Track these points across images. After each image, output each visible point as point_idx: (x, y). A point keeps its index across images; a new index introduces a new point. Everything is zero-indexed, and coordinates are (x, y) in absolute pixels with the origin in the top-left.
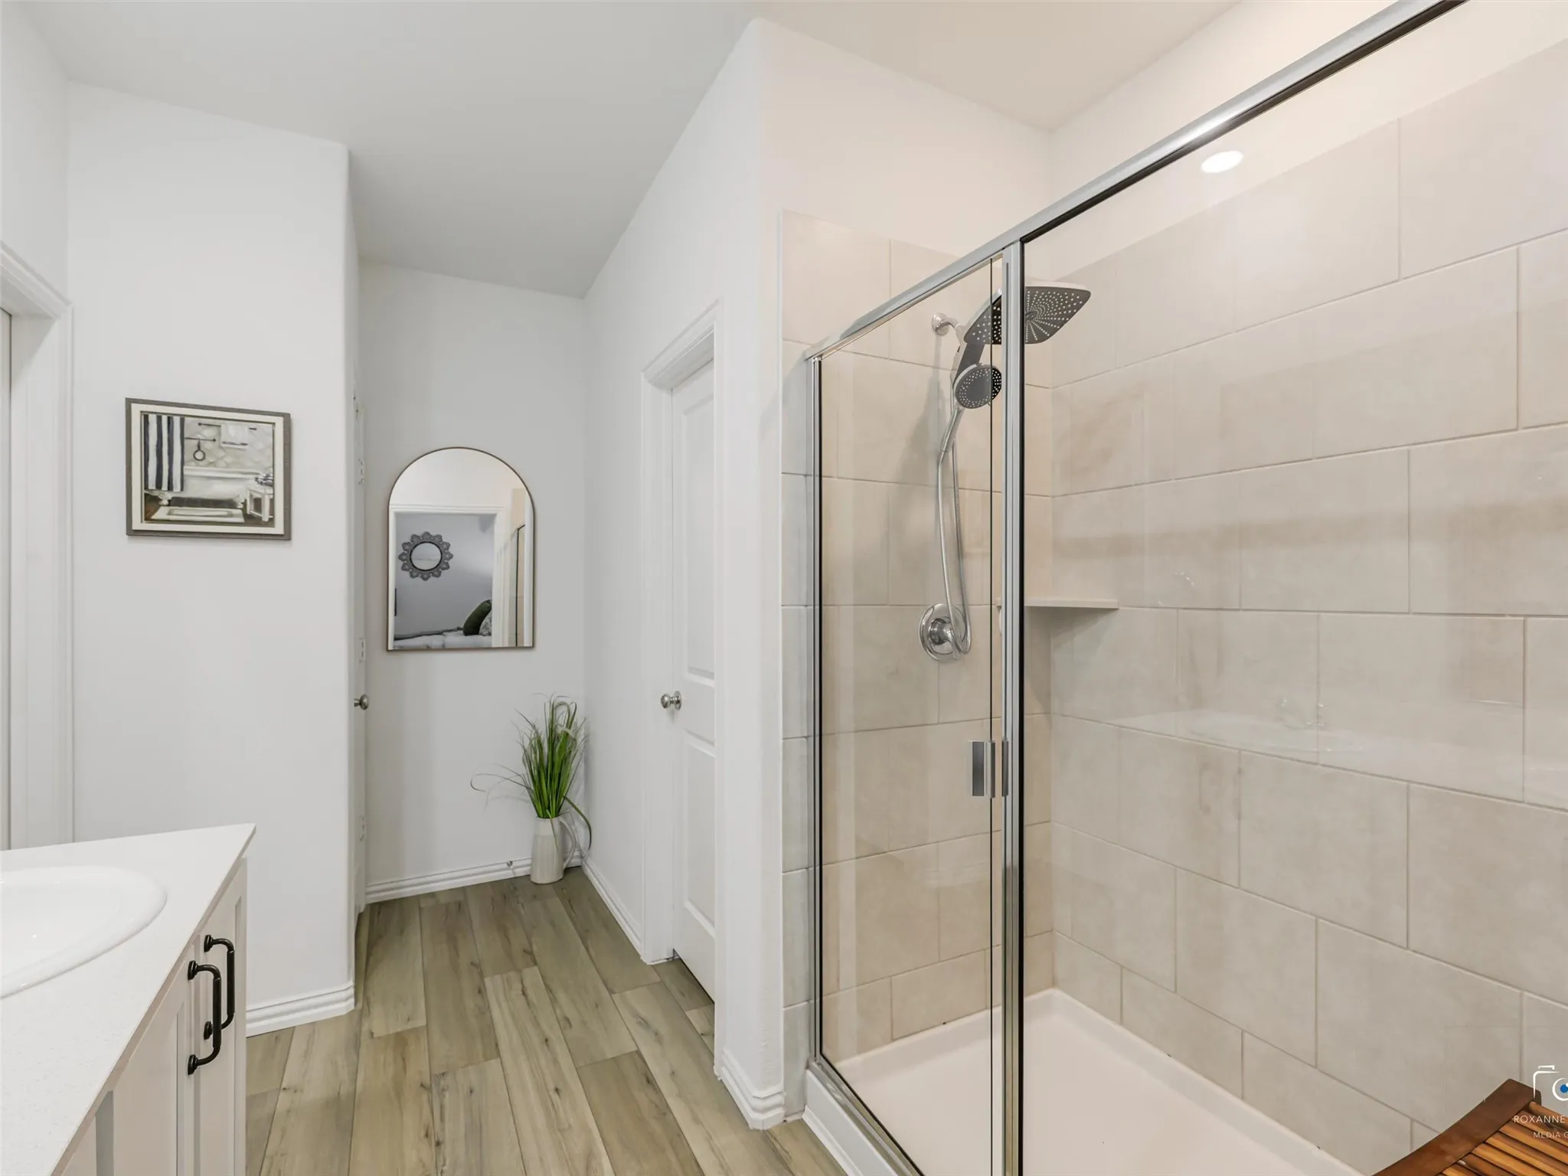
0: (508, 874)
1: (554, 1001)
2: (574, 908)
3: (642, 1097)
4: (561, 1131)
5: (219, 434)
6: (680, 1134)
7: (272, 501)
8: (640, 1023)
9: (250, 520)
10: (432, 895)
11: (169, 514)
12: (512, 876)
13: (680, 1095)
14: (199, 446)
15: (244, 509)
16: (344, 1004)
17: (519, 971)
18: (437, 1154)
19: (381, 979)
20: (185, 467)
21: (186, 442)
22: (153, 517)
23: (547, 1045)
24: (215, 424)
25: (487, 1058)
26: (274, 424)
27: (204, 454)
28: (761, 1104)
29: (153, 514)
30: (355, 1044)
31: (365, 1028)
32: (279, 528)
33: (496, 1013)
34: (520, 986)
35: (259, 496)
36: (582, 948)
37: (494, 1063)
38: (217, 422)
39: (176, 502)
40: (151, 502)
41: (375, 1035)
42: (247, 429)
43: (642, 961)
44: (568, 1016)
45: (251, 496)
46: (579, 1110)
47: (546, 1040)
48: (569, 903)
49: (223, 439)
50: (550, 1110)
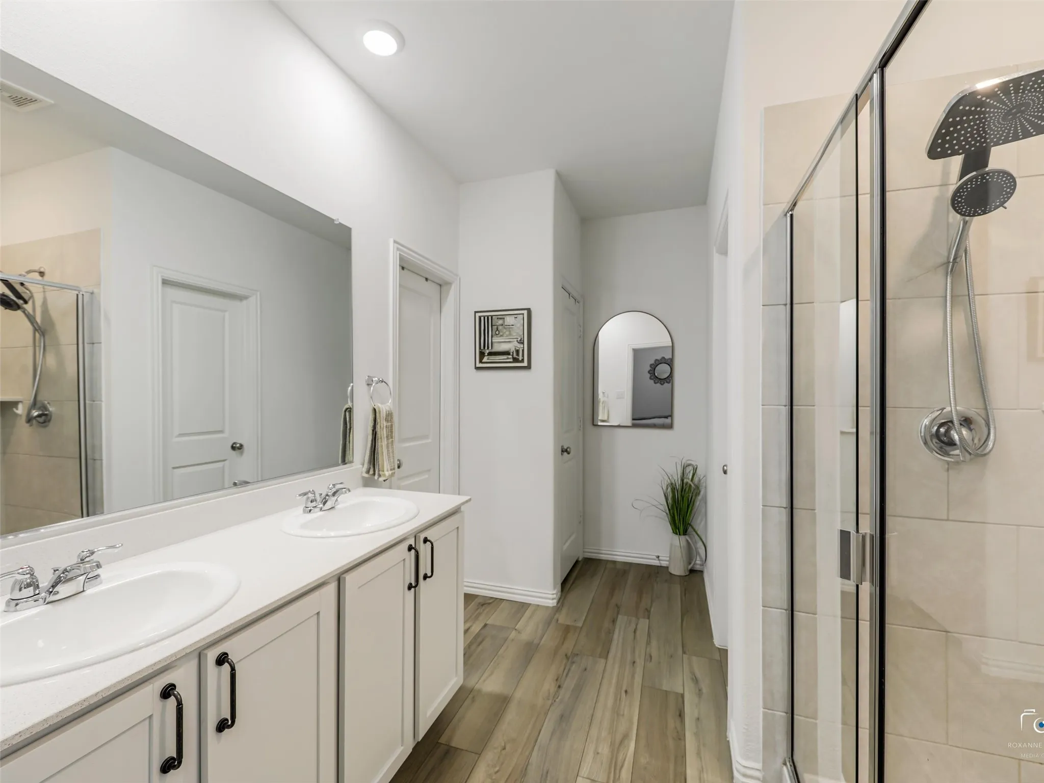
0: (656, 563)
1: (648, 643)
2: (687, 595)
3: (672, 723)
4: (618, 715)
5: (504, 322)
6: (684, 756)
7: (523, 351)
8: (693, 679)
9: (516, 360)
10: (614, 562)
11: (488, 359)
12: (659, 565)
13: (696, 734)
14: (497, 328)
15: (513, 355)
16: (551, 601)
17: (638, 619)
18: (557, 691)
19: (573, 596)
20: (493, 338)
21: (493, 327)
22: (483, 361)
23: (633, 665)
24: (502, 318)
25: (600, 657)
26: (523, 314)
27: (499, 332)
28: (743, 770)
29: (482, 359)
30: (548, 623)
31: (556, 617)
32: (525, 364)
33: (616, 636)
34: (635, 627)
35: (518, 349)
36: (680, 621)
37: (603, 661)
38: (503, 317)
39: (490, 354)
40: (482, 355)
41: (559, 622)
42: (514, 318)
43: (713, 642)
44: (652, 655)
45: (515, 349)
46: (633, 710)
47: (634, 662)
48: (685, 591)
49: (505, 324)
50: (617, 700)
